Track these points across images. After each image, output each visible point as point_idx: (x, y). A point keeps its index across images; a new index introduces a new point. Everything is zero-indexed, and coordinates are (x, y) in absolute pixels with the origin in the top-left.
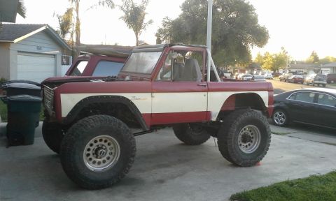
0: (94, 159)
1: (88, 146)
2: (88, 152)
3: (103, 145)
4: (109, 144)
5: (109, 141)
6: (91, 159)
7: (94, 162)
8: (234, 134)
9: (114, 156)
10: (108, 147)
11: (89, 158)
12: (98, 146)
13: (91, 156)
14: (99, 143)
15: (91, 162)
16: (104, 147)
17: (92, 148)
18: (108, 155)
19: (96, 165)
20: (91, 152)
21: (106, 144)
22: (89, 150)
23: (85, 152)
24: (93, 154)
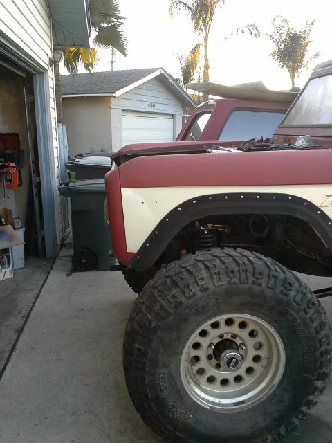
0: (211, 371)
1: (195, 338)
2: (194, 353)
3: (234, 336)
4: (252, 334)
5: (251, 327)
6: (201, 372)
7: (211, 380)
9: (267, 368)
10: (251, 342)
11: (196, 368)
12: (221, 336)
13: (203, 363)
14: (223, 329)
15: (203, 379)
16: (238, 341)
17: (205, 342)
18: (249, 362)
19: (217, 388)
20: (202, 353)
21: (244, 333)
22: (196, 346)
23: (187, 352)
24: (209, 358)
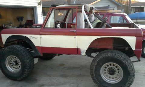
8: (95, 67)
